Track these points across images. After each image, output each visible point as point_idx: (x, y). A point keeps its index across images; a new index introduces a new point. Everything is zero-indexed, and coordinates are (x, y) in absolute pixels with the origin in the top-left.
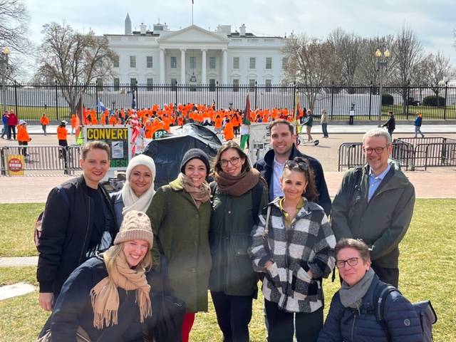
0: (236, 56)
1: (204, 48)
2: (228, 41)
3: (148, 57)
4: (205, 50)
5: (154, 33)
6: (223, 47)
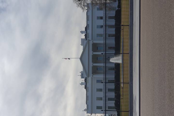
2: (88, 40)
3: (97, 82)
4: (92, 53)
5: (85, 78)
6: (91, 43)
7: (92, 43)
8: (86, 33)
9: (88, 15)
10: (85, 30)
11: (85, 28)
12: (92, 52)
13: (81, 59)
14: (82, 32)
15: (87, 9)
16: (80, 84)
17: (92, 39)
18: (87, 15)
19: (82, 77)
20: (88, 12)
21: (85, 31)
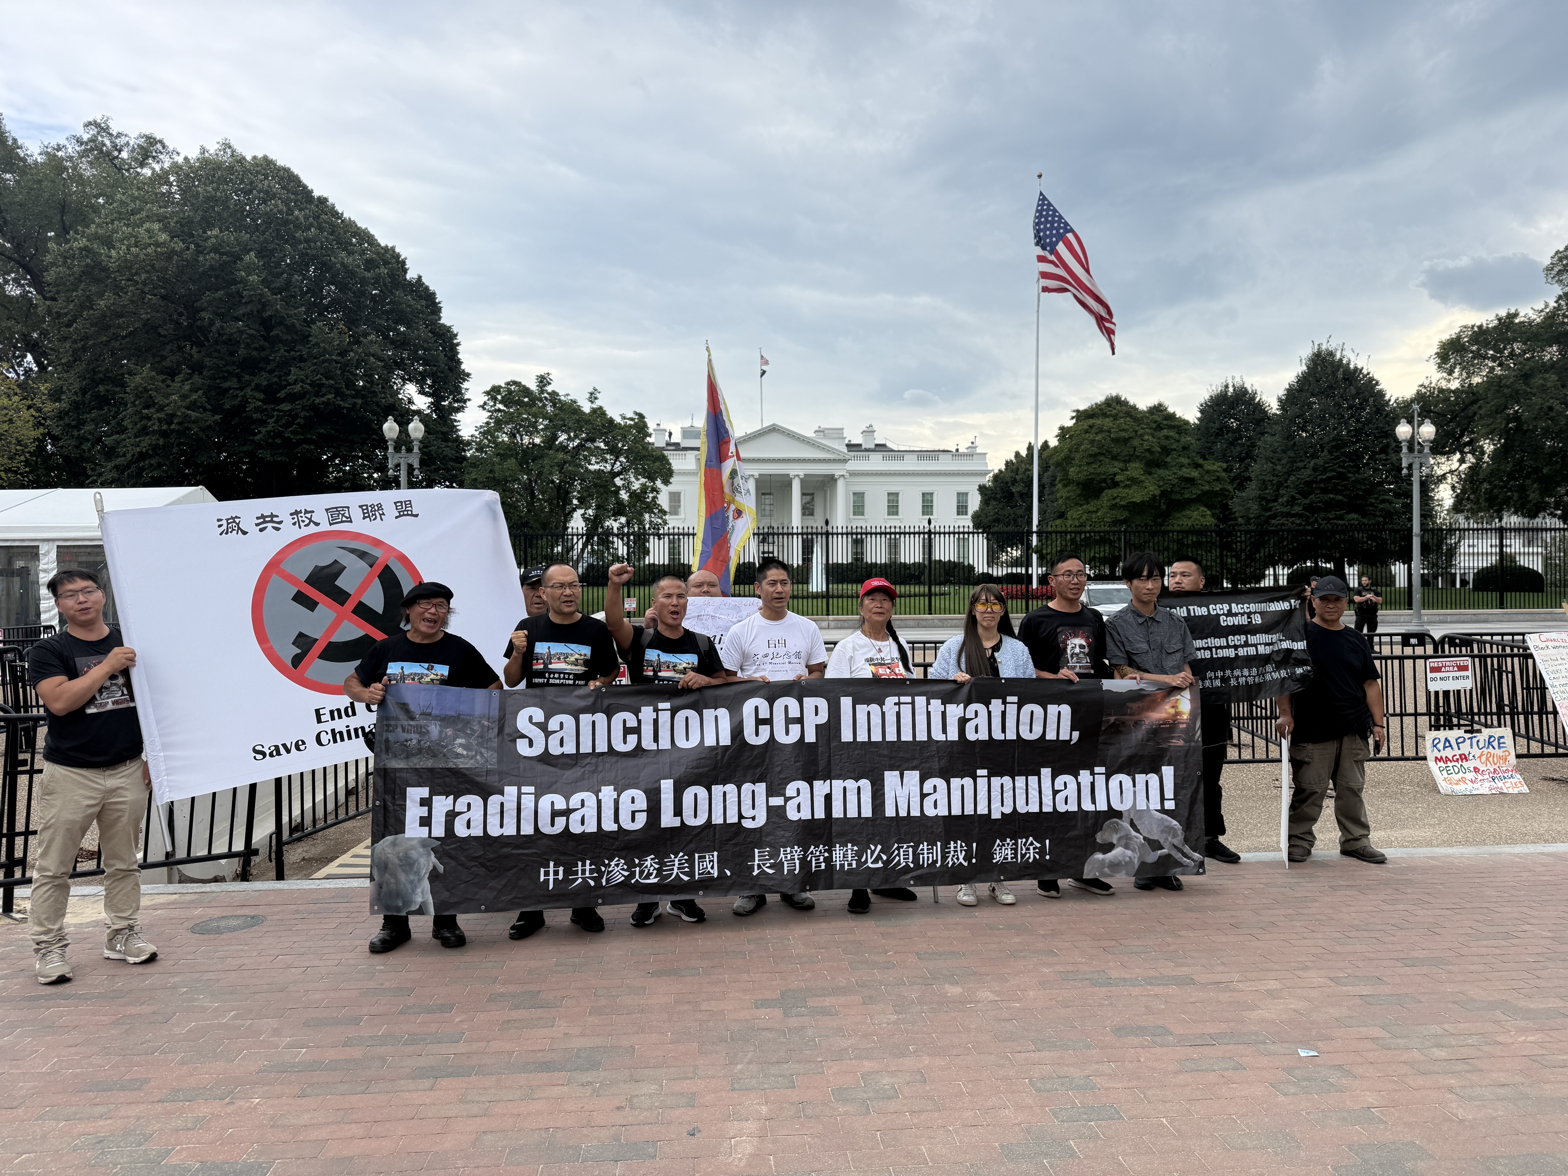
0: (859, 489)
1: (797, 471)
2: (847, 457)
4: (798, 476)
5: (682, 445)
6: (837, 470)
7: (837, 474)
8: (866, 450)
9: (942, 456)
10: (876, 445)
11: (884, 445)
12: (801, 474)
13: (774, 429)
14: (869, 432)
15: (957, 450)
17: (853, 474)
18: (939, 451)
20: (949, 456)
21: (877, 442)
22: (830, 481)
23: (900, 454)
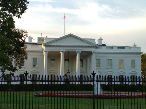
0: (98, 58)
1: (79, 51)
3: (33, 59)
5: (38, 43)
7: (93, 51)
9: (126, 48)
10: (103, 44)
16: (30, 36)
19: (39, 39)
22: (90, 54)
23: (111, 47)
